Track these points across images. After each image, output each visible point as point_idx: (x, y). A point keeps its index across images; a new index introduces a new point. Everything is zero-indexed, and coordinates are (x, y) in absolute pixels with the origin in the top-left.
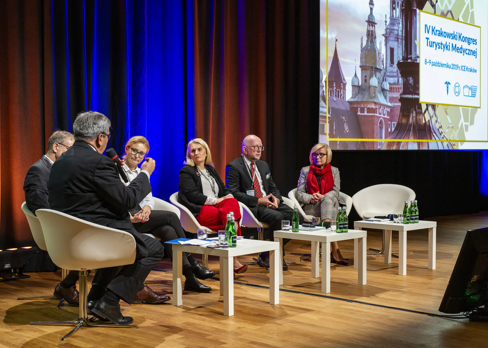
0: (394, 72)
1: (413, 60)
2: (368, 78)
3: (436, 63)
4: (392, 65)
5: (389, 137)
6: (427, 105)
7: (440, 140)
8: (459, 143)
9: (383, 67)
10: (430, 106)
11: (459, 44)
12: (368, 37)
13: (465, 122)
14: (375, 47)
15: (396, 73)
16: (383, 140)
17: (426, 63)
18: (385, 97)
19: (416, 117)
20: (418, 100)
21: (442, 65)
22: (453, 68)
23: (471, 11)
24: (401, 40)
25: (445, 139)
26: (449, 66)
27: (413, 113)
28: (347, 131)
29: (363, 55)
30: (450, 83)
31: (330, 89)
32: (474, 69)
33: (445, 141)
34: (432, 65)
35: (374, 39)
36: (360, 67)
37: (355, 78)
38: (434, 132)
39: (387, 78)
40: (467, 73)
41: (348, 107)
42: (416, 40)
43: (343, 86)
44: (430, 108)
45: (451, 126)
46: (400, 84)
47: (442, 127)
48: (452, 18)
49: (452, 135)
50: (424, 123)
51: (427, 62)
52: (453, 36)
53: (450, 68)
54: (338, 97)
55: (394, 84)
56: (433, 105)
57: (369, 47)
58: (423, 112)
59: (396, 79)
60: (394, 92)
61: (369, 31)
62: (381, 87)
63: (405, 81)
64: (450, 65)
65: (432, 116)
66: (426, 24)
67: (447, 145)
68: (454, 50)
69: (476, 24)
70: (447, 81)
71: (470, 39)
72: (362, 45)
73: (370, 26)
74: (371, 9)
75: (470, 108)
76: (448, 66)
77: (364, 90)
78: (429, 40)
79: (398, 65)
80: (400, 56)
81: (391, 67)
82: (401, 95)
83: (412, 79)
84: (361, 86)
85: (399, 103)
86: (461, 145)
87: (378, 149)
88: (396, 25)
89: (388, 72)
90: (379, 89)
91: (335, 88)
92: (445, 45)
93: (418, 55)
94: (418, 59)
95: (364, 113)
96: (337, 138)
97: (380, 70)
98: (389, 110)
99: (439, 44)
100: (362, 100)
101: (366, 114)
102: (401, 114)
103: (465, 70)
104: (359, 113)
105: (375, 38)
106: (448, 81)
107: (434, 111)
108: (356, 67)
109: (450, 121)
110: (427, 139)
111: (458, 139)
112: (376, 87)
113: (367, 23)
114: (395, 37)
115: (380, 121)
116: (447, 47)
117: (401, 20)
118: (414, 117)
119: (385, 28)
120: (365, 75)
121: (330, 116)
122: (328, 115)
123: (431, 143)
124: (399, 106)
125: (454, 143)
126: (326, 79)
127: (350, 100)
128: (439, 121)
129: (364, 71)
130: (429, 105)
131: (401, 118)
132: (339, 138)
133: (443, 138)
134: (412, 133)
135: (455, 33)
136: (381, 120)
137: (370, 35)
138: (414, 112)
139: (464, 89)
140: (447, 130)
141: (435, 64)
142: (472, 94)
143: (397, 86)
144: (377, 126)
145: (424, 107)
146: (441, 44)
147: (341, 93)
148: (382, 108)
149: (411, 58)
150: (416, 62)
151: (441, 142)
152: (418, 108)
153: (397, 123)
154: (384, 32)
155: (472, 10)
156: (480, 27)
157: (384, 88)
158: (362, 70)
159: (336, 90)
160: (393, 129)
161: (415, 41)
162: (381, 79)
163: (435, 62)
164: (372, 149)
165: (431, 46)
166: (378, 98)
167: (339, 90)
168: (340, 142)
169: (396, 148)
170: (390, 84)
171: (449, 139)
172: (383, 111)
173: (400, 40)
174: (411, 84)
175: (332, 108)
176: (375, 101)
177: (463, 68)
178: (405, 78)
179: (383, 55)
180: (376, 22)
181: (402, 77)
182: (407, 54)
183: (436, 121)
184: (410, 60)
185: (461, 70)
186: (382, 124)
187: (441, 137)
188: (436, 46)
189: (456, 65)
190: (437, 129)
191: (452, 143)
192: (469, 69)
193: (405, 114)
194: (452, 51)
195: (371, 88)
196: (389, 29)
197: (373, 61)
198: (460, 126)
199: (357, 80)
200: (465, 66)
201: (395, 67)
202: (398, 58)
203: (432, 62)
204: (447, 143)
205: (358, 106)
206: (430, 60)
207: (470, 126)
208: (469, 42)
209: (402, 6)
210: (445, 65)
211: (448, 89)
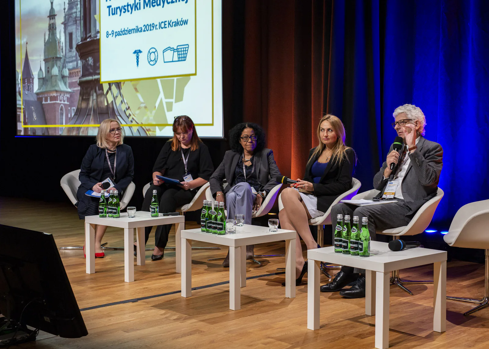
0: (73, 57)
1: (93, 38)
2: (49, 70)
3: (121, 32)
4: (70, 50)
5: (68, 123)
6: (110, 84)
7: (127, 124)
8: (157, 127)
9: (63, 55)
10: (114, 85)
12: (49, 31)
13: (166, 98)
14: (56, 38)
15: (75, 57)
16: (64, 126)
18: (66, 84)
19: (97, 99)
20: (98, 80)
21: (129, 31)
22: (145, 30)
25: (134, 123)
26: (140, 30)
27: (93, 95)
28: (35, 119)
29: (46, 49)
30: (142, 50)
31: (23, 85)
32: (183, 20)
33: (134, 125)
34: (116, 36)
35: (54, 31)
36: (44, 60)
37: (40, 72)
38: (119, 115)
39: (66, 65)
40: (169, 30)
41: (36, 98)
42: (96, 14)
43: (32, 80)
44: (114, 87)
45: (143, 105)
46: (79, 67)
47: (130, 107)
49: (145, 118)
50: (106, 106)
51: (109, 34)
53: (141, 31)
54: (29, 90)
55: (74, 68)
56: (117, 83)
57: (51, 40)
58: (105, 92)
59: (75, 63)
60: (73, 77)
61: (51, 25)
62: (61, 74)
63: (84, 62)
64: (141, 28)
65: (117, 97)
67: (138, 130)
68: (147, 6)
70: (137, 50)
72: (45, 40)
73: (51, 19)
74: (52, 4)
75: (175, 78)
76: (138, 30)
77: (47, 81)
78: (111, 8)
79: (77, 48)
80: (79, 38)
81: (70, 53)
82: (80, 78)
83: (91, 59)
84: (45, 77)
85: (78, 87)
86: (160, 130)
87: (59, 135)
88: (75, 7)
89: (67, 58)
90: (60, 77)
91: (26, 84)
92: (133, 4)
93: (98, 30)
94: (98, 35)
95: (47, 101)
96: (28, 125)
97: (60, 58)
98: (68, 96)
99: (125, 7)
100: (46, 90)
101: (49, 102)
102: (81, 98)
103: (167, 26)
104: (44, 102)
105: (56, 29)
106: (137, 49)
107: (119, 90)
108: (40, 61)
109: (142, 100)
111: (154, 123)
112: (57, 76)
114: (74, 21)
115: (61, 108)
116: (136, 6)
118: (94, 100)
119: (64, 15)
120: (47, 67)
121: (24, 107)
122: (22, 107)
124: (78, 90)
125: (147, 128)
126: (21, 78)
127: (37, 92)
128: (125, 101)
129: (47, 63)
130: (113, 83)
131: (80, 102)
132: (30, 124)
133: (132, 122)
134: (93, 117)
137: (51, 28)
138: (95, 94)
139: (164, 53)
140: (137, 112)
142: (179, 58)
143: (76, 70)
144: (59, 112)
145: (106, 87)
146: (128, 5)
147: (30, 86)
148: (62, 95)
149: (90, 36)
150: (95, 39)
151: (129, 127)
152: (99, 90)
153: (77, 108)
154: (63, 20)
157: (64, 75)
158: (45, 63)
159: (27, 85)
160: (73, 115)
161: (95, 16)
162: (61, 67)
164: (55, 134)
165: (115, 13)
166: (59, 86)
168: (31, 128)
169: (76, 134)
170: (69, 70)
171: (140, 123)
172: (63, 97)
173: (78, 22)
174: (90, 65)
175: (25, 101)
176: (57, 89)
177: (163, 25)
178: (84, 60)
179: (62, 43)
180: (56, 14)
181: (80, 60)
182: (86, 34)
183: (122, 102)
184: (90, 38)
185: (159, 28)
186: (62, 111)
187: (129, 121)
188: (121, 11)
189: (150, 25)
190: (123, 110)
191: (145, 128)
192: (173, 23)
193: (84, 98)
194: (144, 8)
195: (53, 77)
196: (68, 15)
197: (54, 52)
198: (157, 104)
199: (42, 73)
200: (166, 21)
201: (73, 52)
202: (76, 41)
203: (115, 33)
204: (137, 128)
205: (43, 96)
206: (113, 31)
207: (177, 104)
210: (134, 29)
211: (138, 58)
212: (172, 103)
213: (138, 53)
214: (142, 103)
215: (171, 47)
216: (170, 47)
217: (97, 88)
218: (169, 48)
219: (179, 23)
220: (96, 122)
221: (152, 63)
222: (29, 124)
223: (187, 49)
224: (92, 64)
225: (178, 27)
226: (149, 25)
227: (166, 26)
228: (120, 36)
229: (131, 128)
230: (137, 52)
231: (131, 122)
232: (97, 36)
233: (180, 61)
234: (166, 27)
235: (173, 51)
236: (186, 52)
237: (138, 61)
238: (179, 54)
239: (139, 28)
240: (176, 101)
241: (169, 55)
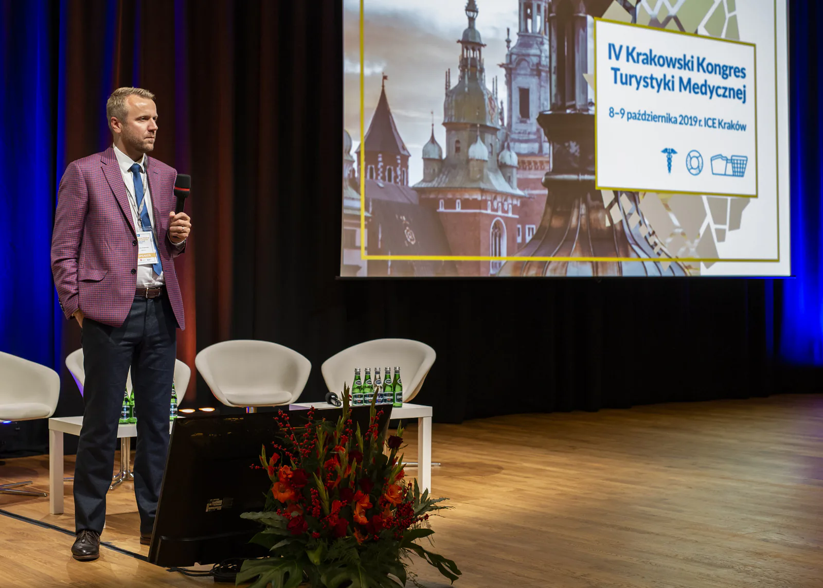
0: (529, 133)
1: (579, 110)
2: (463, 145)
3: (639, 114)
4: (524, 119)
5: (517, 253)
6: (616, 192)
7: (650, 257)
8: (702, 263)
9: (503, 125)
10: (624, 195)
11: (698, 77)
12: (463, 71)
13: (716, 222)
14: (482, 88)
15: (535, 134)
16: (504, 258)
17: (612, 114)
18: (509, 180)
19: (588, 215)
20: (593, 183)
21: (655, 118)
22: (683, 122)
23: (728, 15)
24: (546, 72)
25: (663, 256)
26: (673, 120)
27: (579, 208)
28: (413, 243)
29: (451, 102)
30: (676, 150)
31: (369, 167)
32: (739, 123)
33: (664, 260)
34: (628, 119)
35: (478, 74)
36: (444, 124)
37: (431, 147)
38: (634, 242)
39: (512, 144)
40: (719, 131)
41: (414, 198)
42: (586, 72)
43: (401, 159)
44: (624, 199)
45: (679, 231)
46: (546, 154)
47: (657, 233)
48: (677, 29)
49: (682, 249)
50: (609, 227)
51: (614, 112)
52: (682, 63)
53: (675, 122)
54: (390, 180)
55: (532, 154)
56: (631, 192)
57: (466, 89)
58: (606, 205)
59: (536, 146)
60: (530, 169)
61: (467, 58)
62: (498, 161)
63: (559, 148)
64: (675, 118)
65: (630, 214)
66: (611, 42)
67: (670, 267)
68: (685, 89)
69: (742, 39)
71: (727, 67)
72: (448, 85)
73: (467, 49)
74: (472, 20)
75: (729, 198)
76: (668, 119)
77: (454, 167)
78: (618, 73)
79: (541, 121)
80: (545, 103)
81: (523, 124)
82: (547, 174)
83: (576, 146)
84: (446, 158)
85: (544, 189)
86: (708, 267)
87: (489, 276)
88: (535, 46)
89: (515, 133)
90: (492, 164)
91: (381, 164)
92: (661, 80)
93: (591, 100)
94: (592, 108)
95: (455, 208)
96: (386, 254)
97: (494, 130)
98: (517, 203)
99: (646, 80)
100: (450, 185)
101: (458, 209)
102: (549, 210)
103: (717, 125)
104: (441, 209)
105: (482, 70)
106: (669, 147)
107: (634, 204)
108: (433, 125)
109: (676, 223)
110: (618, 256)
111: (698, 257)
112: (484, 161)
113: (460, 45)
114: (532, 70)
115: (495, 224)
116: (666, 84)
117: (547, 37)
118: (582, 215)
119: (506, 51)
120: (456, 139)
121: (369, 215)
122: (363, 214)
123: (626, 263)
124: (544, 195)
125: (687, 264)
126: (360, 146)
127: (420, 186)
128: (647, 223)
129: (453, 132)
130: (622, 193)
131: (548, 217)
132: (392, 254)
133: (659, 254)
134: (578, 245)
135: (688, 58)
136: (498, 222)
137: (469, 66)
138: (583, 206)
139: (713, 162)
140: (669, 240)
141: (633, 116)
142: (734, 172)
143: (538, 159)
144: (489, 232)
145: (607, 198)
146: (652, 78)
147: (396, 172)
148: (499, 199)
149: (573, 107)
150: (585, 113)
151: (655, 263)
152: (593, 199)
153: (538, 226)
154: (504, 61)
155: (732, 14)
156: (754, 45)
157: (505, 163)
158: (448, 131)
159: (384, 167)
160: (528, 239)
161: (585, 75)
162: (498, 146)
163: (637, 112)
164: (476, 275)
165: (626, 83)
166: (489, 181)
167: (392, 168)
168: (393, 262)
169: (536, 274)
170: (518, 154)
171: (674, 257)
172: (503, 205)
173: (543, 74)
174: (573, 154)
175: (374, 201)
176: (482, 186)
177: (710, 123)
178: (558, 144)
179: (502, 103)
180: (483, 42)
181: (549, 141)
182: (563, 100)
183: (640, 223)
184: (572, 109)
185: (705, 126)
186: (499, 229)
187: (654, 253)
188: (638, 83)
189: (691, 118)
190: (643, 236)
191: (683, 263)
192: (725, 124)
193: (558, 210)
194: (680, 90)
195: (471, 163)
196: (518, 55)
197: (477, 114)
198: (702, 231)
199: (437, 149)
200: (715, 119)
201: (531, 124)
202: (540, 107)
203: (628, 113)
204: (669, 263)
205: (440, 196)
206: (622, 109)
207: (731, 232)
208: (724, 74)
209: (550, 11)
210: (662, 117)
211: (669, 161)
213: (669, 153)
214: (678, 227)
215: (723, 155)
217: (589, 196)
218: (720, 156)
219: (735, 127)
220: (585, 252)
221: (693, 171)
222: (390, 253)
223: (745, 162)
224: (577, 154)
225: (732, 132)
226: (689, 117)
228: (636, 121)
229: (657, 264)
230: (668, 151)
231: (657, 256)
232: (588, 110)
233: (735, 176)
234: (715, 127)
235: (726, 161)
236: (744, 166)
237: (671, 166)
238: (735, 168)
240: (731, 229)
241: (720, 165)
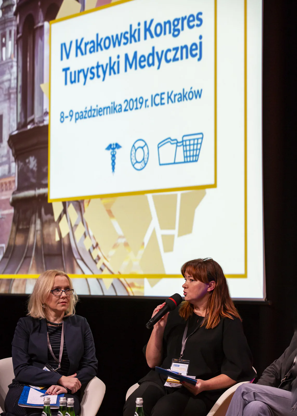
0: (3, 157)
1: (37, 123)
3: (86, 112)
6: (64, 204)
7: (93, 273)
8: (146, 280)
10: (71, 205)
11: (145, 47)
13: (162, 228)
15: (6, 156)
17: (62, 120)
19: (42, 230)
20: (44, 197)
21: (100, 112)
22: (128, 108)
24: (14, 94)
25: (106, 272)
26: (117, 108)
27: (35, 223)
30: (120, 144)
32: (193, 90)
33: (107, 276)
34: (76, 119)
38: (79, 257)
40: (169, 107)
42: (43, 82)
44: (71, 209)
45: (122, 241)
46: (13, 174)
47: (100, 245)
49: (125, 263)
50: (58, 241)
51: (64, 117)
52: (128, 35)
53: (120, 111)
55: (4, 176)
56: (77, 201)
58: (56, 217)
59: (6, 167)
60: (2, 190)
63: (22, 166)
64: (120, 105)
65: (76, 226)
66: (63, 41)
67: (112, 284)
68: (131, 66)
70: (112, 143)
71: (178, 20)
75: (179, 193)
76: (114, 109)
78: (68, 72)
79: (10, 142)
80: (13, 124)
82: (14, 193)
83: (34, 160)
85: (11, 208)
86: (152, 285)
88: (7, 71)
92: (107, 65)
93: (46, 109)
94: (47, 118)
99: (93, 70)
102: (14, 228)
103: (165, 101)
106: (113, 141)
107: (80, 214)
109: (120, 232)
111: (141, 272)
114: (5, 95)
117: (16, 59)
118: (37, 231)
124: (11, 214)
125: (129, 281)
128: (91, 233)
130: (69, 202)
131: (14, 235)
133: (101, 270)
134: (34, 261)
135: (135, 27)
138: (38, 222)
139: (160, 149)
140: (112, 252)
141: (82, 116)
142: (186, 157)
143: (7, 180)
145: (58, 209)
146: (98, 67)
149: (33, 121)
150: (41, 125)
151: (98, 280)
152: (46, 213)
153: (7, 244)
160: (1, 257)
161: (42, 86)
163: (83, 110)
165: (75, 81)
169: (5, 291)
171: (116, 272)
173: (13, 96)
174: (32, 171)
177: (158, 100)
178: (21, 161)
181: (15, 161)
182: (26, 117)
183: (85, 235)
184: (32, 124)
185: (152, 105)
187: (97, 268)
188: (85, 77)
189: (136, 100)
190: (87, 250)
191: (125, 281)
192: (175, 96)
193: (21, 227)
194: (126, 70)
198: (146, 239)
200: (164, 93)
201: (4, 147)
202: (9, 129)
203: (76, 114)
204: (111, 280)
206: (71, 111)
207: (181, 238)
208: (175, 30)
209: (18, 33)
210: (107, 108)
211: (113, 158)
212: (172, 237)
213: (113, 149)
214: (120, 237)
215: (172, 138)
216: (170, 138)
217: (43, 210)
218: (169, 140)
219: (187, 96)
220: (39, 268)
221: (138, 166)
223: (200, 141)
224: (35, 169)
225: (186, 103)
226: (134, 99)
227: (163, 101)
228: (83, 120)
229: (100, 281)
230: (112, 147)
231: (100, 271)
232: (43, 121)
233: (187, 162)
234: (164, 104)
235: (175, 145)
236: (199, 146)
237: (115, 163)
238: (186, 151)
239: (117, 106)
240: (180, 234)
241: (168, 152)
